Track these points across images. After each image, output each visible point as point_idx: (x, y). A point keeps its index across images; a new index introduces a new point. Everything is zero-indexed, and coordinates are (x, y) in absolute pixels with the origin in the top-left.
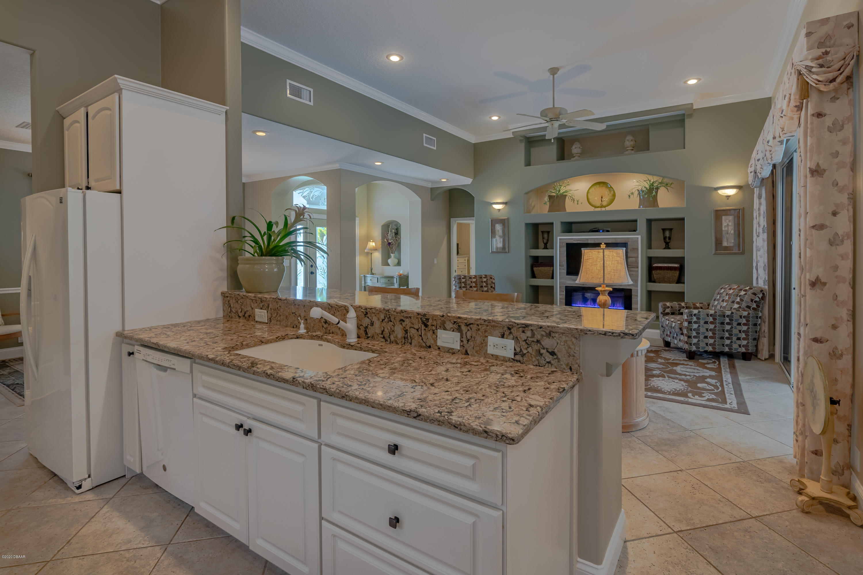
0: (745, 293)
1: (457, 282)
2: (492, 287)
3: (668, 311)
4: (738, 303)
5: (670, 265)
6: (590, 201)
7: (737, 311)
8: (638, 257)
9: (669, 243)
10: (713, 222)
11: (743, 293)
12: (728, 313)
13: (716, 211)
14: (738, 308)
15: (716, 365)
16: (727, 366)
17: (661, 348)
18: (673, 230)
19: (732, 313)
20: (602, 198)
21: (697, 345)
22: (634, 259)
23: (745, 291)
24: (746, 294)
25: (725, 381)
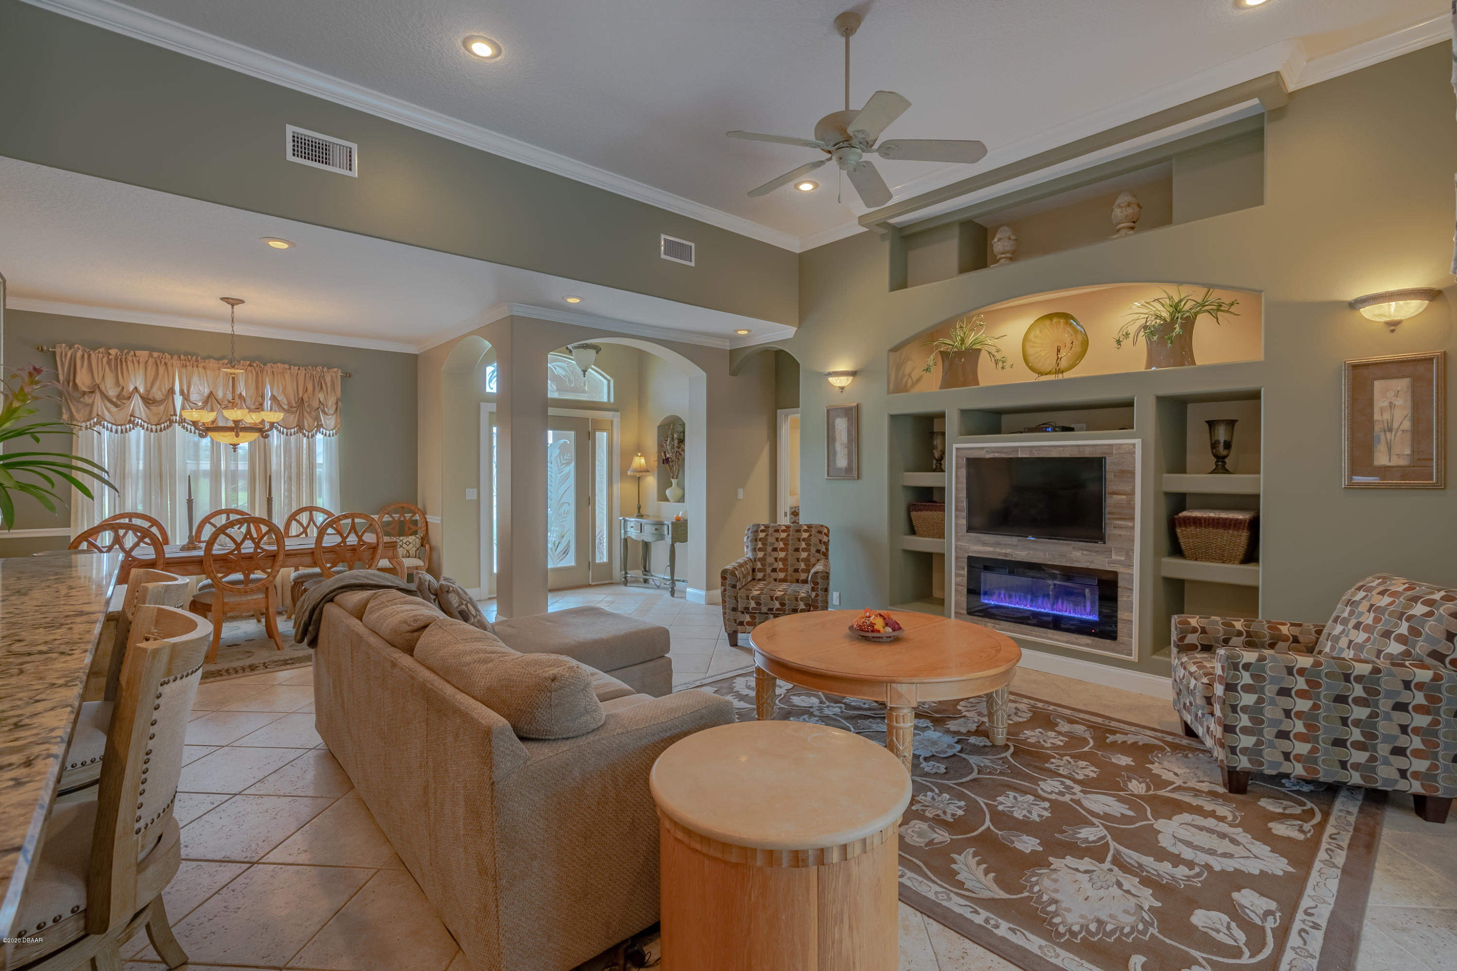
0: (1426, 609)
1: (749, 539)
2: (818, 551)
3: (1191, 639)
4: (1401, 639)
5: (1224, 515)
6: (1031, 359)
7: (1393, 664)
8: (1132, 493)
9: (1226, 456)
10: (1345, 397)
11: (1419, 609)
12: (1362, 669)
13: (1355, 367)
14: (1402, 654)
15: (1307, 827)
16: (1345, 839)
17: (1169, 738)
18: (1237, 425)
19: (1376, 671)
20: (1059, 351)
21: (1254, 753)
22: (1124, 497)
23: (1431, 603)
24: (1430, 614)
25: (1306, 913)
